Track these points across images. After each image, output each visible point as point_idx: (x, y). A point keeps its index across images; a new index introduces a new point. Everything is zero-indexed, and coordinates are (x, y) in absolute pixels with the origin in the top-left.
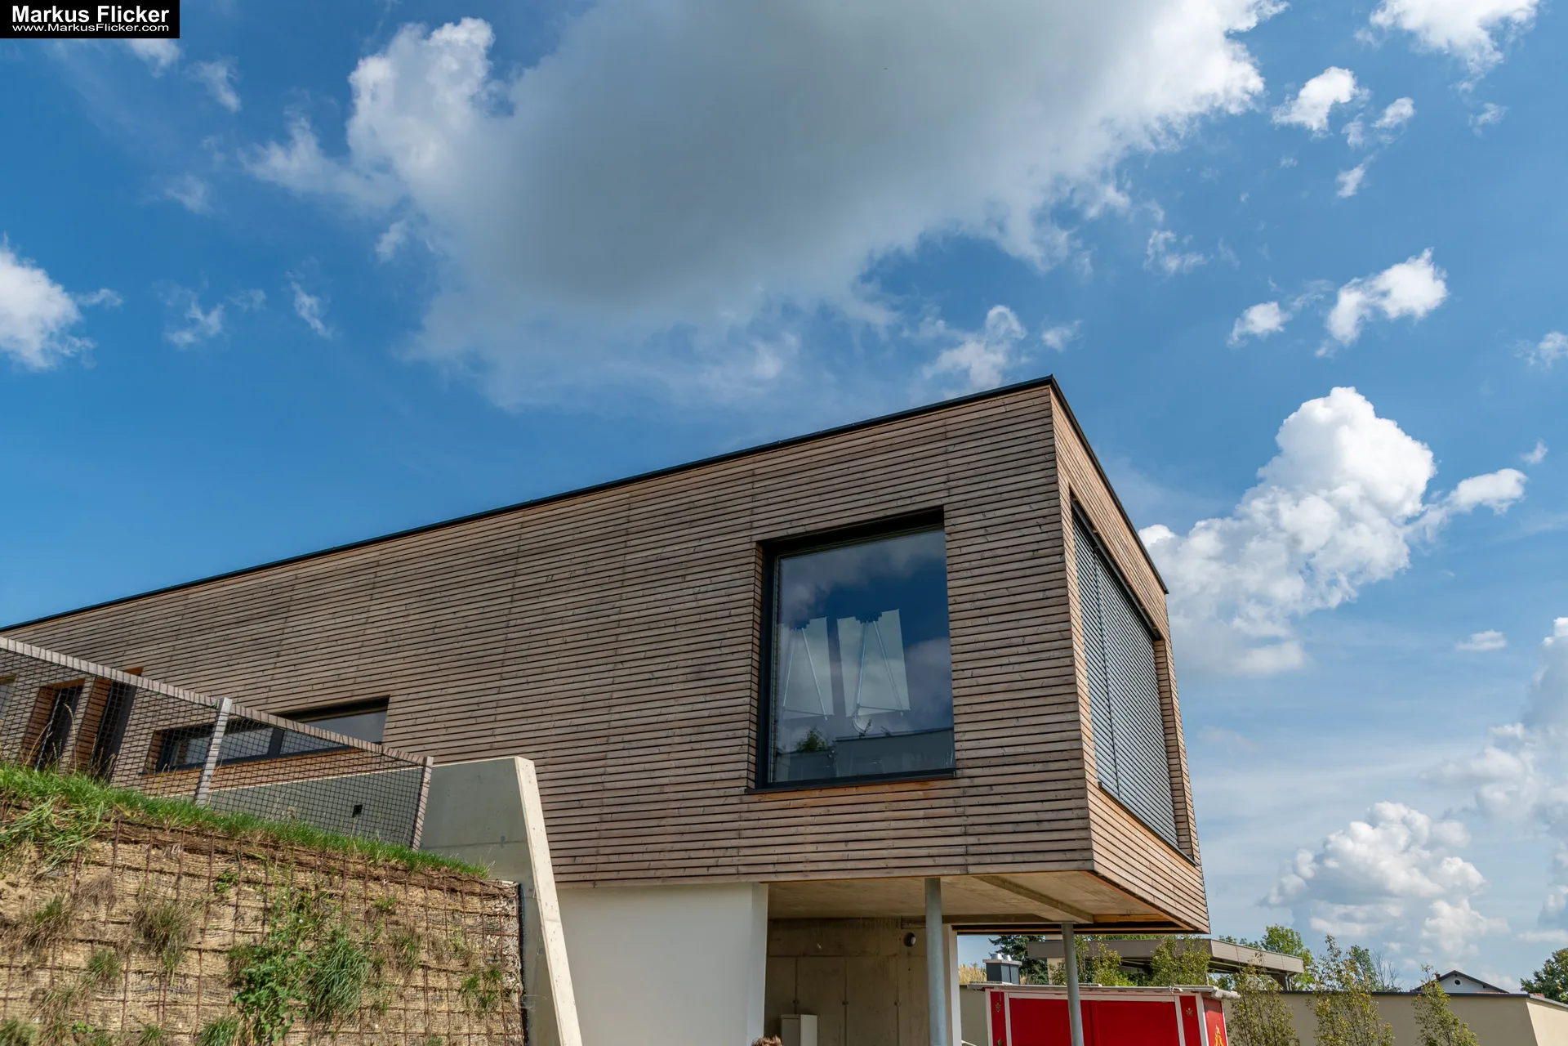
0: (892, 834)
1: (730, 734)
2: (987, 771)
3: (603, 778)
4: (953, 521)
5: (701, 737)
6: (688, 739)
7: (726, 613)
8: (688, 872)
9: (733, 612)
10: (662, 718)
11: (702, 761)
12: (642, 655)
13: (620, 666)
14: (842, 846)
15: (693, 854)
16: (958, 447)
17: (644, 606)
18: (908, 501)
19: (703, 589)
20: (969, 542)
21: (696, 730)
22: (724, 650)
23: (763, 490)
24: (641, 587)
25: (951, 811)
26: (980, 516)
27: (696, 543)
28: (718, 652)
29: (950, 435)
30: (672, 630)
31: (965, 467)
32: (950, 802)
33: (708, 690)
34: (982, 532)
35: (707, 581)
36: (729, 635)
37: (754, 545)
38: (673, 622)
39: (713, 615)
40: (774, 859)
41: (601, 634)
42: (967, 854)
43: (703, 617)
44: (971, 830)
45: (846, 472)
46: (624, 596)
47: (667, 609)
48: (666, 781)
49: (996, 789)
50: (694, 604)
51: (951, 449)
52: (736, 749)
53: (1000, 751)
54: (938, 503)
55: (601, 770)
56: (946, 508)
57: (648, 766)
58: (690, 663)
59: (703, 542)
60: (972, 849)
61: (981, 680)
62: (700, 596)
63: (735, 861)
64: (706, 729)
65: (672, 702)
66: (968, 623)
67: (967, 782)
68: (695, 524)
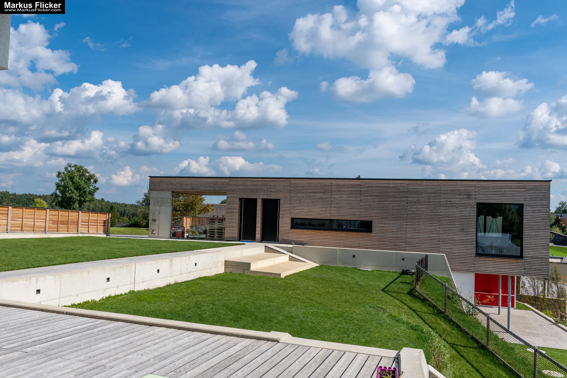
0: (509, 268)
1: (471, 244)
2: (530, 259)
3: (439, 249)
4: (526, 208)
5: (464, 244)
6: (461, 243)
7: (469, 218)
8: (462, 270)
9: (471, 218)
10: (453, 238)
11: (464, 248)
12: (447, 223)
13: (441, 225)
14: (498, 269)
15: (463, 266)
16: (528, 191)
17: (446, 212)
18: (515, 201)
19: (463, 211)
20: (529, 213)
21: (462, 242)
22: (469, 226)
23: (478, 190)
24: (445, 207)
25: (522, 265)
26: (532, 208)
27: (460, 200)
28: (467, 226)
29: (526, 188)
30: (455, 219)
31: (529, 196)
32: (522, 264)
33: (465, 234)
34: (532, 211)
35: (464, 209)
36: (470, 223)
37: (476, 203)
38: (455, 217)
39: (466, 218)
40: (483, 269)
41: (435, 216)
42: (524, 273)
43: (463, 217)
44: (526, 269)
45: (500, 191)
46: (441, 209)
47: (453, 214)
48: (455, 251)
49: (531, 262)
50: (460, 214)
51: (526, 191)
52: (473, 247)
53: (533, 256)
54: (523, 203)
55: (438, 247)
56: (524, 204)
57: (450, 248)
58: (460, 227)
59: (462, 200)
60: (526, 272)
61: (530, 242)
62: (462, 213)
63: (473, 269)
64: (465, 242)
65: (456, 235)
66: (528, 230)
67: (525, 260)
68: (459, 195)
